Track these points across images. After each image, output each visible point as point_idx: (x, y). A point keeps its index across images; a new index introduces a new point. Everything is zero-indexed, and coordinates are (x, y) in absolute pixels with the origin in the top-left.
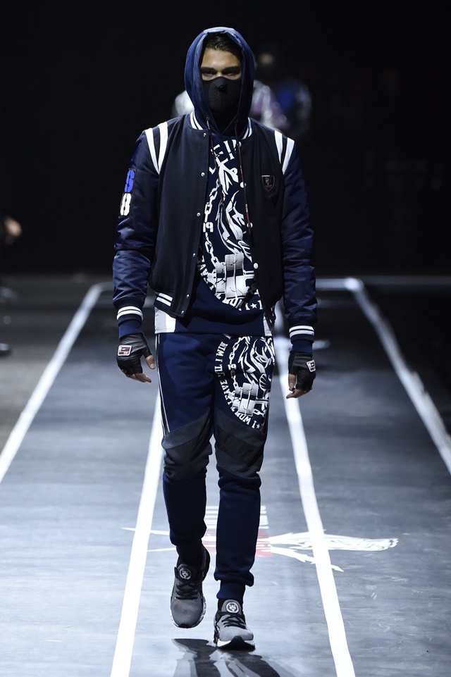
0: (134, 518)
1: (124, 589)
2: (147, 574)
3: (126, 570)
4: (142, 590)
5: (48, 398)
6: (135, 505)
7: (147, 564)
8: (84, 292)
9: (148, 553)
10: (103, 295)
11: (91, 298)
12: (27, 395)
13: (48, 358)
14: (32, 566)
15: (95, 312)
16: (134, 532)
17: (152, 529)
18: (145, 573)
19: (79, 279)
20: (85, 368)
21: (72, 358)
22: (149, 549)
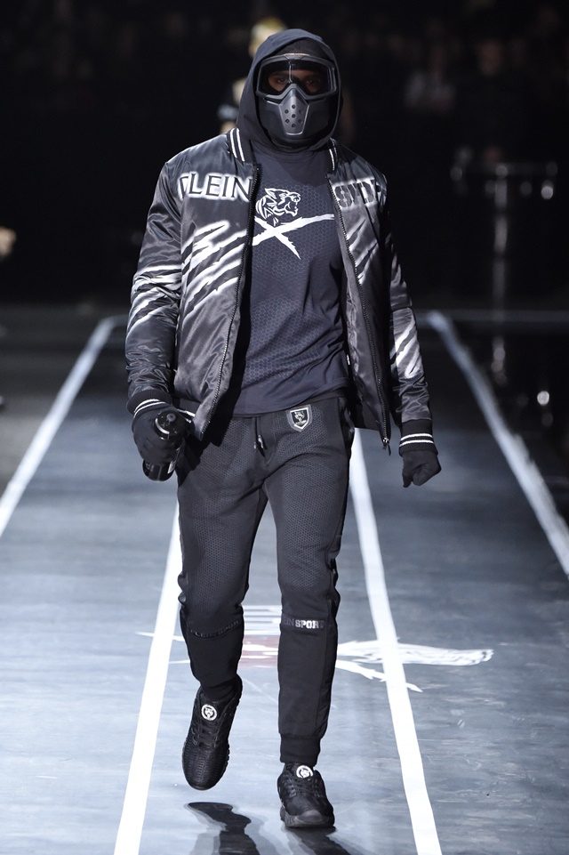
0: (151, 621)
1: (138, 711)
2: (169, 692)
3: (141, 687)
4: (162, 713)
5: (44, 465)
6: (155, 604)
7: (168, 680)
8: (91, 328)
9: (171, 667)
10: (115, 332)
11: (100, 337)
12: (16, 461)
13: (43, 413)
14: (21, 680)
15: (105, 353)
16: (152, 638)
17: (175, 635)
18: (165, 692)
19: (85, 309)
20: (91, 426)
21: (74, 414)
22: (170, 660)
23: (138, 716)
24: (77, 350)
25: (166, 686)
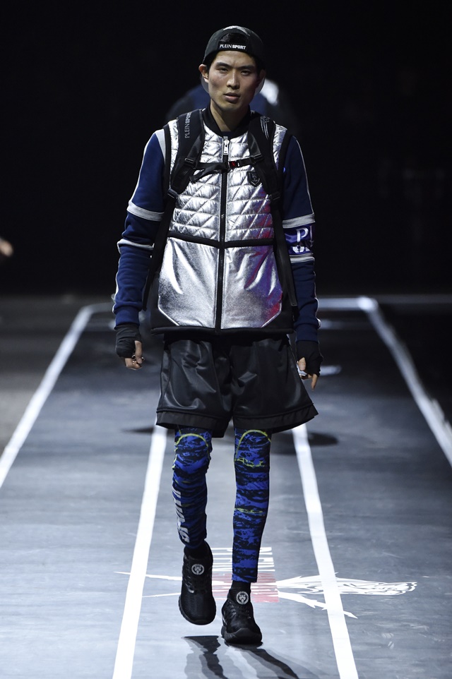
0: (129, 561)
1: (118, 639)
2: (142, 622)
3: (120, 619)
4: (137, 639)
5: (34, 431)
6: (130, 547)
7: (142, 612)
8: (73, 314)
9: (143, 600)
10: (94, 317)
11: (81, 321)
12: (12, 428)
13: (34, 387)
14: (18, 614)
15: (85, 335)
16: (129, 576)
17: (147, 573)
18: (140, 621)
19: (68, 300)
20: (74, 398)
21: (59, 387)
22: (143, 595)
23: (117, 643)
24: (63, 333)
25: (140, 617)
